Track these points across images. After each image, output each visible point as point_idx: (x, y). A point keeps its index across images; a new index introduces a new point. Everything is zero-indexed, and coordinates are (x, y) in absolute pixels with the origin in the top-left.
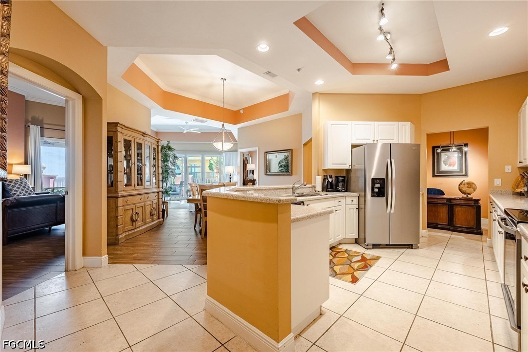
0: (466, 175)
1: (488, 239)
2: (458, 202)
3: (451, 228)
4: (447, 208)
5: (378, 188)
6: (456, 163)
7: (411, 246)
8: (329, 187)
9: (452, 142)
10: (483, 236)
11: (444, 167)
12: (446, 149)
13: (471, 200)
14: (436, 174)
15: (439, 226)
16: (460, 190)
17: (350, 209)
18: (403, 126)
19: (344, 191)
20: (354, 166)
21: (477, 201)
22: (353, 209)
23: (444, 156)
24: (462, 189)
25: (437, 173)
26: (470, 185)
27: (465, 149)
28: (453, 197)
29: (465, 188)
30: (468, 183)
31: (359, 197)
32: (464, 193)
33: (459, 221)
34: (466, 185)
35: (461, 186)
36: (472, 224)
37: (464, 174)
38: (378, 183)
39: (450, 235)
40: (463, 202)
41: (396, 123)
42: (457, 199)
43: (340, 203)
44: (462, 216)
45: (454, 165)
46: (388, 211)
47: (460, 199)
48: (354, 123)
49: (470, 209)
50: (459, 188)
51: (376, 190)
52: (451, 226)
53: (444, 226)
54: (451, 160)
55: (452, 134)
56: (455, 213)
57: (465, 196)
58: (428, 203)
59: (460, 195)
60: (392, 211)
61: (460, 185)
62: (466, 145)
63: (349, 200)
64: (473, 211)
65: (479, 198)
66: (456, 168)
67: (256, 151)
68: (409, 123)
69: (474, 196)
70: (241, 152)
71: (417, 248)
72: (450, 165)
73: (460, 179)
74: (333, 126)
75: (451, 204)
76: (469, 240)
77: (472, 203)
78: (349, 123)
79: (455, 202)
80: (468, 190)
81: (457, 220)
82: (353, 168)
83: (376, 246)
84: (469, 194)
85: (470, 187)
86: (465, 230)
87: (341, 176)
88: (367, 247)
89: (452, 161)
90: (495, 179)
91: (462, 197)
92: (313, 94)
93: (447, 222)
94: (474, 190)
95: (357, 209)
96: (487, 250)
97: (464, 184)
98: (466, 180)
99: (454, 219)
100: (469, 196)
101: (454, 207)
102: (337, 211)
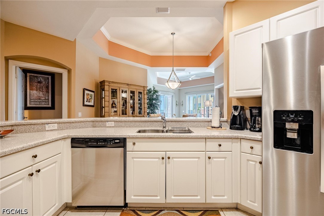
38: (293, 121)
74: (237, 36)
95: (260, 163)
102: (209, 158)
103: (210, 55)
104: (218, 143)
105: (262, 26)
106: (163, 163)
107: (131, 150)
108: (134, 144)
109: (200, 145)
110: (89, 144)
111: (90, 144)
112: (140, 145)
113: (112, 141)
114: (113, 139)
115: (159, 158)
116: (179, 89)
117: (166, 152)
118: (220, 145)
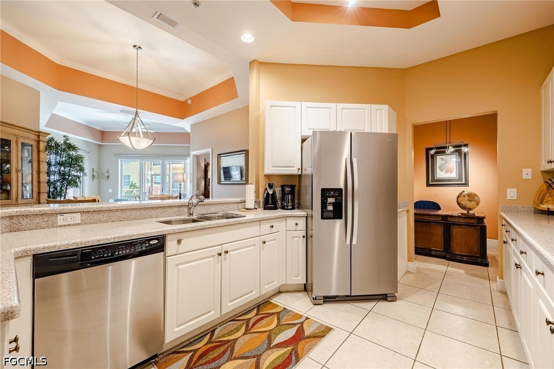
0: (466, 184)
1: (498, 279)
2: (457, 220)
3: (448, 256)
4: (442, 228)
5: (334, 204)
6: (454, 168)
7: (384, 297)
8: (270, 202)
9: (448, 141)
10: (490, 268)
11: (440, 174)
12: (441, 150)
13: (473, 217)
14: (430, 183)
15: (433, 253)
16: (459, 204)
17: (293, 237)
18: (378, 111)
19: (291, 207)
20: (305, 169)
21: (481, 220)
22: (299, 237)
23: (439, 160)
24: (462, 202)
25: (432, 181)
26: (472, 197)
27: (465, 149)
28: (449, 213)
29: (465, 202)
30: (469, 195)
31: (307, 217)
32: (463, 208)
33: (458, 247)
34: (467, 198)
35: (460, 198)
36: (476, 249)
37: (463, 182)
38: (332, 197)
39: (445, 268)
40: (462, 221)
41: (367, 106)
42: (455, 217)
43: (273, 230)
44: (461, 239)
45: (451, 172)
46: (348, 242)
47: (458, 217)
48: (305, 104)
49: (472, 230)
50: (457, 201)
51: (330, 208)
52: (448, 254)
53: (438, 253)
54: (447, 166)
55: (448, 125)
56: (452, 235)
57: (465, 212)
58: (415, 221)
59: (458, 211)
60: (354, 242)
61: (458, 197)
62: (466, 145)
63: (291, 223)
64: (476, 233)
65: (483, 216)
66: (453, 175)
67: (209, 154)
68: (386, 107)
69: (477, 212)
70: (194, 155)
71: (394, 299)
72: (447, 172)
73: (459, 190)
74: (273, 108)
75: (447, 222)
76: (471, 277)
77: (473, 221)
78: (298, 104)
79: (452, 220)
80: (469, 205)
81: (455, 245)
82: (304, 173)
83: (328, 299)
84: (470, 209)
85: (472, 201)
86: (465, 259)
87: (287, 186)
88: (316, 301)
89: (449, 166)
90: (508, 189)
91: (462, 214)
92: (250, 63)
93: (443, 247)
94: (477, 205)
95: (304, 237)
96: (498, 298)
97: (464, 196)
98: (467, 190)
99: (452, 244)
100: (470, 212)
101: (451, 228)
102: (264, 242)
103: (189, 102)
104: (269, 225)
105: (295, 107)
106: (218, 262)
107: (174, 253)
108: (179, 242)
109: (254, 230)
110: (93, 258)
111: (95, 258)
112: (189, 242)
113: (145, 243)
114: (146, 240)
115: (213, 256)
116: (100, 145)
117: (221, 245)
118: (272, 227)
